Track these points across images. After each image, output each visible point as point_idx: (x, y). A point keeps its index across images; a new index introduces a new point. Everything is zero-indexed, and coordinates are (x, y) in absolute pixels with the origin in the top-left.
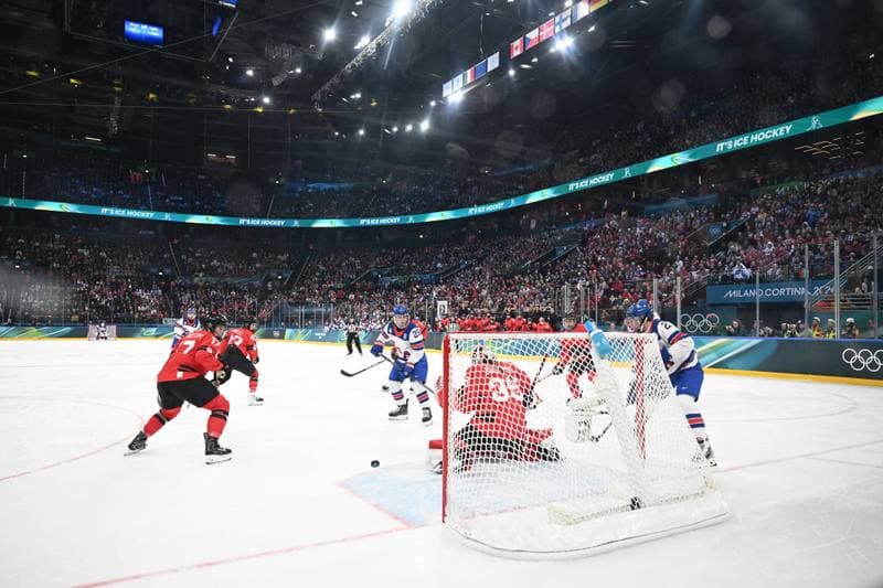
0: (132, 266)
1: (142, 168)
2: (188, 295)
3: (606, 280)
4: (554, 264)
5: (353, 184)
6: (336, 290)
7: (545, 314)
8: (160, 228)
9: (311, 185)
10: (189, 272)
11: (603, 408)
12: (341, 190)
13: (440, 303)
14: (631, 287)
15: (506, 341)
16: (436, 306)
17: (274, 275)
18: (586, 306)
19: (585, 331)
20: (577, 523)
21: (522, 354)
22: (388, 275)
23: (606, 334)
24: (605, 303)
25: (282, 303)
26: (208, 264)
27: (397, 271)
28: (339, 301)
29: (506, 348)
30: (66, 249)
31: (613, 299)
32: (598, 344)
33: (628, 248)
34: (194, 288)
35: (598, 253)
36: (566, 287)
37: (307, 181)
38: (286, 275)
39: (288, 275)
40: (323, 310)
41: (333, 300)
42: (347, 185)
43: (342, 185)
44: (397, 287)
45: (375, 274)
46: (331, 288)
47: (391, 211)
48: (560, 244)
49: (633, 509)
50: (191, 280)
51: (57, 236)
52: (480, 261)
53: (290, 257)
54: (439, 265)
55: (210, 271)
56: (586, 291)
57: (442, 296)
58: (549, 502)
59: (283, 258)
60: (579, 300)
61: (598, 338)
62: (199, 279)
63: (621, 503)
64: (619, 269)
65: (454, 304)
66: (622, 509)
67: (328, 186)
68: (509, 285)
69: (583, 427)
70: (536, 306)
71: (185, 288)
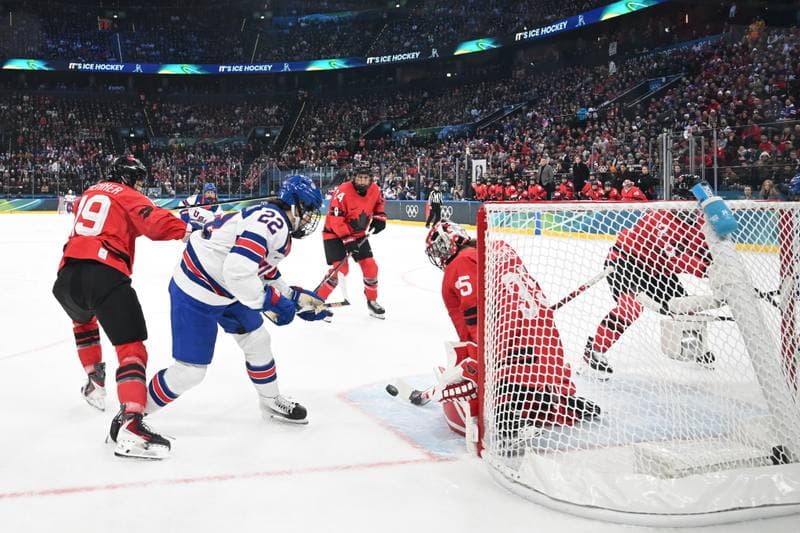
0: (101, 128)
1: (109, 13)
2: (163, 160)
3: (731, 123)
4: (646, 103)
5: (356, 13)
6: (338, 149)
7: (633, 176)
8: (130, 82)
9: (304, 18)
10: (165, 132)
11: (725, 311)
12: (341, 22)
13: (475, 163)
14: (774, 133)
15: (570, 215)
16: (470, 167)
17: (260, 132)
18: (698, 162)
19: (695, 199)
20: (681, 475)
21: (593, 231)
22: (405, 127)
23: (729, 203)
24: (729, 157)
25: (271, 167)
26: (184, 123)
27: (415, 123)
28: (341, 163)
29: (569, 224)
30: (34, 112)
31: (743, 151)
32: (715, 218)
33: (769, 74)
34: (169, 151)
35: (719, 85)
36: (665, 136)
37: (299, 14)
38: (275, 132)
39: (277, 132)
40: (321, 175)
41: (334, 161)
42: (349, 13)
43: (342, 15)
44: (416, 143)
45: (388, 126)
46: (332, 147)
47: (407, 44)
48: (656, 74)
49: (776, 463)
50: (166, 143)
51: (26, 98)
52: (532, 104)
53: (279, 110)
54: (474, 112)
55: (187, 131)
56: (699, 142)
57: (479, 153)
58: (638, 441)
59: (272, 111)
60: (686, 154)
61: (713, 209)
62: (176, 141)
63: (754, 453)
64: (754, 107)
65: (495, 165)
66: (756, 462)
67: (324, 17)
68: (576, 136)
69: (691, 338)
70: (617, 164)
71: (159, 152)
